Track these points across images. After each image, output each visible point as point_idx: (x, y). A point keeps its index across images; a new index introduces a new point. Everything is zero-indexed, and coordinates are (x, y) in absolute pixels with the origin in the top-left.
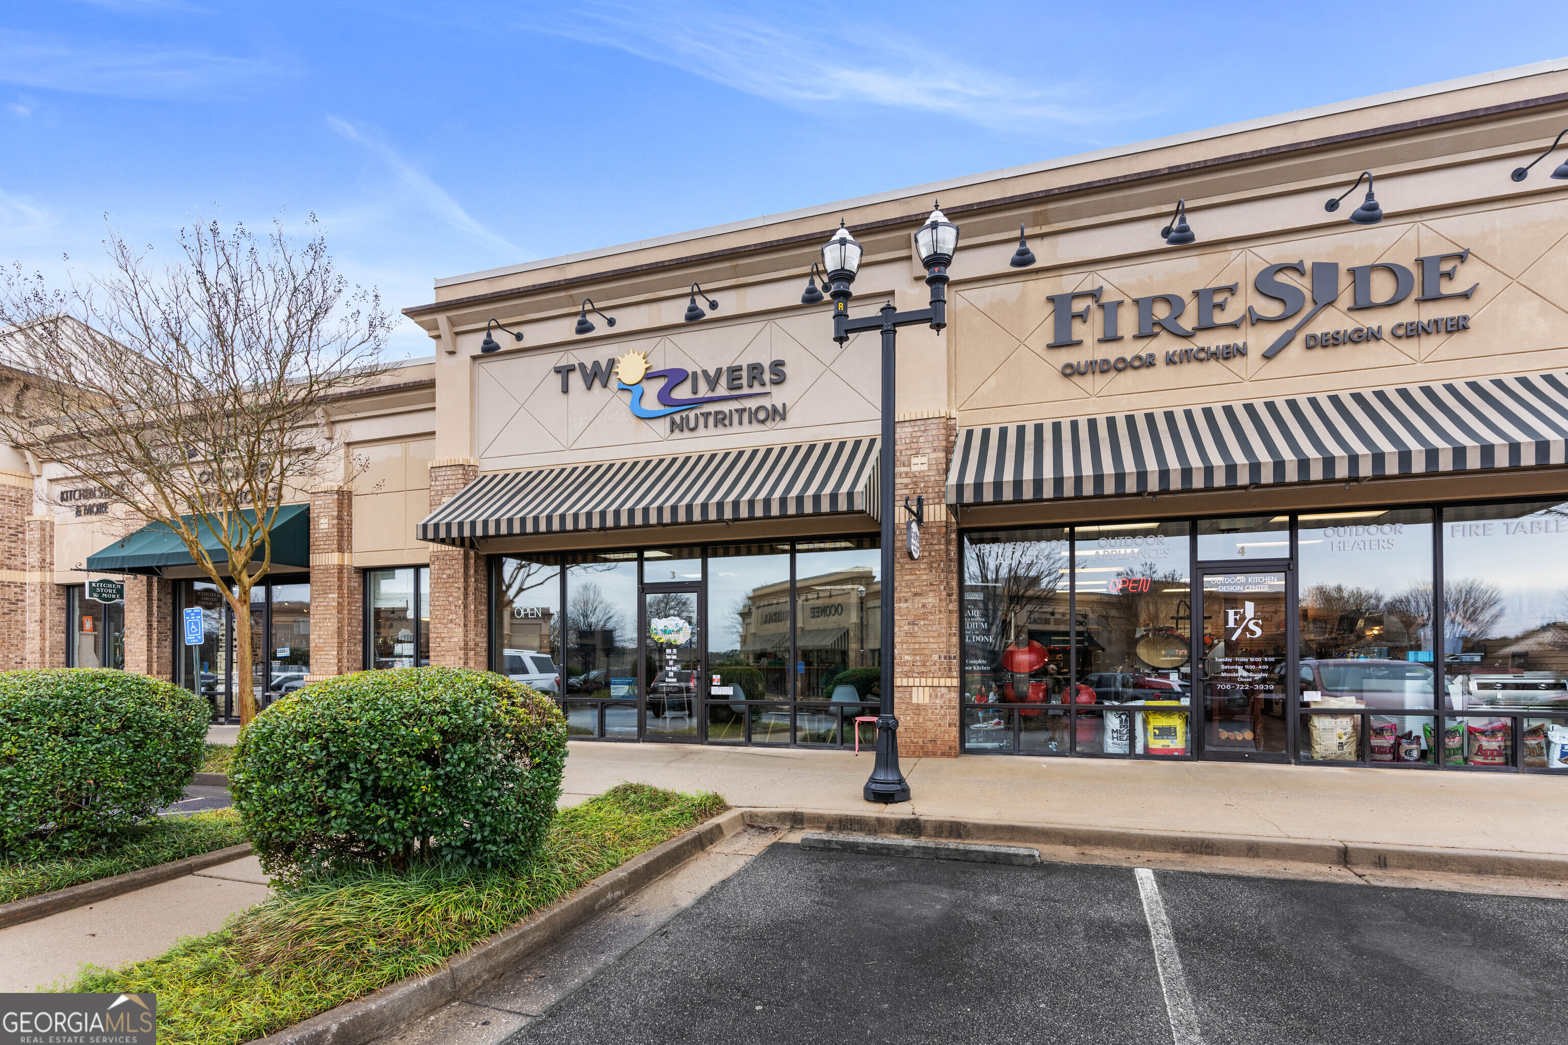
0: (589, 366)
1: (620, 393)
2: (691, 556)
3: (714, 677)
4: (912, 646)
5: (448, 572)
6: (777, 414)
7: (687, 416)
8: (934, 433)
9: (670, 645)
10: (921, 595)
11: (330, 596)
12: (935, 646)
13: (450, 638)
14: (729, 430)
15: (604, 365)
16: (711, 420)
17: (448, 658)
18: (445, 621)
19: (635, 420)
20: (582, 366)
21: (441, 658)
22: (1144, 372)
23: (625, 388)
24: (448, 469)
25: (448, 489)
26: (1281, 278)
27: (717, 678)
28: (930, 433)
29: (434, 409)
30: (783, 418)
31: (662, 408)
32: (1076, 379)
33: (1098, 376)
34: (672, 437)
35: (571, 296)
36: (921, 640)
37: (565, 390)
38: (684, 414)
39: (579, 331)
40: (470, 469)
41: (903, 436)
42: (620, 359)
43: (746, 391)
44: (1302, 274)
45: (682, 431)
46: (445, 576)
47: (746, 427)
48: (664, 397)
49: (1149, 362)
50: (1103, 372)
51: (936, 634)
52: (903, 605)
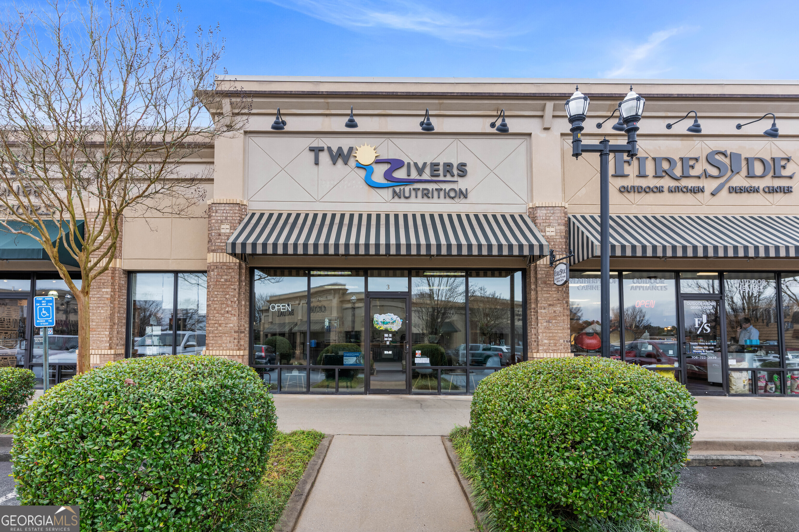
0: (335, 149)
1: (356, 170)
2: (402, 276)
3: (417, 352)
4: (548, 335)
5: (225, 277)
6: (463, 194)
7: (404, 189)
8: (559, 215)
9: (387, 331)
10: (553, 305)
11: (103, 290)
12: (561, 335)
13: (226, 324)
14: (431, 201)
15: (345, 151)
16: (420, 194)
17: (224, 338)
18: (223, 312)
19: (367, 187)
20: (329, 149)
21: (218, 339)
22: (658, 195)
23: (360, 166)
24: (227, 205)
25: (226, 219)
26: (717, 157)
27: (418, 352)
28: (556, 215)
29: (213, 163)
30: (466, 197)
31: (386, 182)
32: (626, 194)
33: (636, 194)
34: (392, 201)
35: (328, 103)
36: (553, 331)
37: (317, 163)
38: (402, 188)
39: (348, 125)
40: (243, 207)
41: (541, 215)
42: (358, 148)
43: (441, 178)
44: (726, 156)
45: (400, 198)
46: (223, 280)
47: (442, 200)
48: (388, 175)
49: (660, 190)
50: (639, 192)
51: (561, 328)
52: (543, 311)
